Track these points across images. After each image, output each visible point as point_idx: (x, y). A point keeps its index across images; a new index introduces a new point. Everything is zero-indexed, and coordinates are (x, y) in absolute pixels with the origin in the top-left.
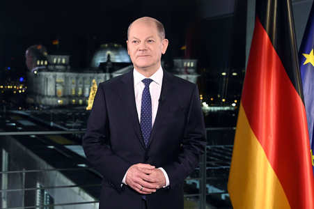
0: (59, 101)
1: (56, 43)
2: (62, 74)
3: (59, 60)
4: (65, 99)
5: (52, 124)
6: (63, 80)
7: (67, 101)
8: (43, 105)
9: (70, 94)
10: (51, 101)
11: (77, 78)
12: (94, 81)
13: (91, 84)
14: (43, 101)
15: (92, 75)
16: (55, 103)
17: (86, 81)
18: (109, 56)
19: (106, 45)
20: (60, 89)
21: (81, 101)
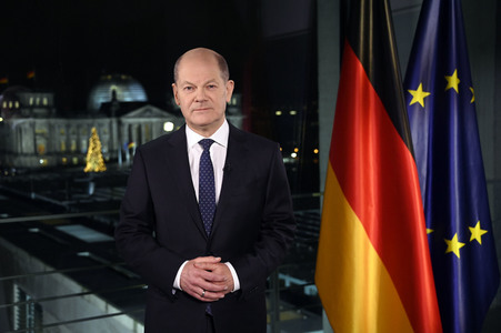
0: (42, 161)
1: (32, 75)
2: (43, 121)
3: (38, 100)
4: (50, 158)
5: (33, 195)
6: (45, 130)
7: (54, 160)
8: (17, 168)
9: (58, 150)
10: (28, 162)
11: (68, 126)
12: (93, 130)
13: (89, 135)
14: (16, 163)
15: (90, 121)
16: (35, 164)
17: (81, 131)
18: (114, 93)
19: (109, 77)
20: (42, 143)
21: (75, 160)
